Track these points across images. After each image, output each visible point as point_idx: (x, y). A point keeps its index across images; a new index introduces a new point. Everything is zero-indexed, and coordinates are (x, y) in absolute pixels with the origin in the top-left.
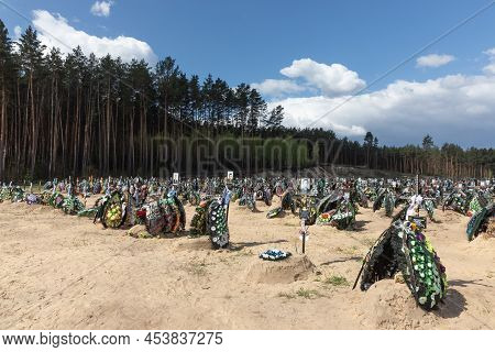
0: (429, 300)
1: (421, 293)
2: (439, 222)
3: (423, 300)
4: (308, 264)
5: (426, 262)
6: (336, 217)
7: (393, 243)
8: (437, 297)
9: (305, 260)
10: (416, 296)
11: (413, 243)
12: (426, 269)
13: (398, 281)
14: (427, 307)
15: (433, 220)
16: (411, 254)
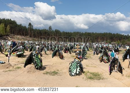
0: (38, 67)
1: (36, 66)
2: (48, 54)
3: (37, 67)
4: (10, 65)
5: (38, 60)
6: (18, 53)
7: (32, 56)
8: (40, 66)
9: (10, 64)
10: (35, 66)
11: (36, 56)
12: (38, 61)
13: (32, 64)
14: (37, 69)
15: (46, 54)
16: (35, 58)
